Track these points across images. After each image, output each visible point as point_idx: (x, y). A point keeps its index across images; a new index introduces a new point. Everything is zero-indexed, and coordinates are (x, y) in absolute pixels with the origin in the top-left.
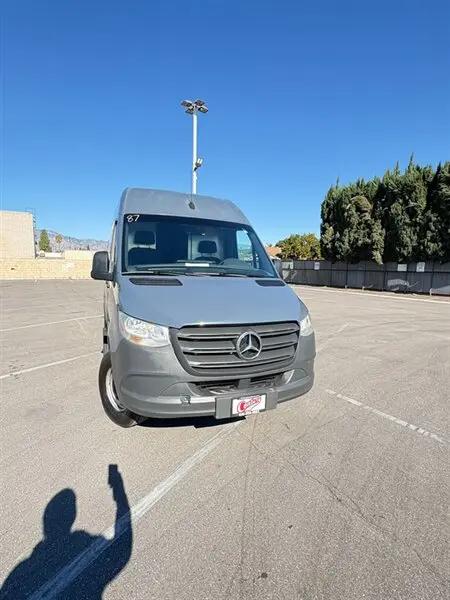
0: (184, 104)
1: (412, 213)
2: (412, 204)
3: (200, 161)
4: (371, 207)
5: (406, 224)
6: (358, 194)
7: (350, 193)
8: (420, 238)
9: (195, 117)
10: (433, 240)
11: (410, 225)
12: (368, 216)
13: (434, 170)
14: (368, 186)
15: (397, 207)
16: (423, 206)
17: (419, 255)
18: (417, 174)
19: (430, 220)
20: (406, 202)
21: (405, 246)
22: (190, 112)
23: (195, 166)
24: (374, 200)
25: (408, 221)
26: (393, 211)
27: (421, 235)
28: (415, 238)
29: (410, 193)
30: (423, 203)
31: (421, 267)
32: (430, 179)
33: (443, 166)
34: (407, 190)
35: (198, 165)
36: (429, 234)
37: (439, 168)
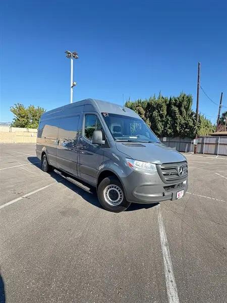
0: (66, 52)
1: (161, 116)
2: (161, 112)
3: (75, 83)
4: (144, 112)
5: (159, 120)
6: (139, 106)
7: (135, 105)
8: (164, 127)
9: (72, 60)
10: (169, 128)
11: (161, 121)
12: (143, 116)
13: (169, 99)
14: (143, 103)
15: (155, 113)
16: (166, 114)
17: (164, 134)
18: (163, 100)
19: (168, 120)
20: (159, 112)
21: (159, 130)
22: (69, 57)
23: (72, 85)
24: (146, 109)
25: (160, 119)
26: (154, 115)
27: (165, 126)
28: (163, 127)
29: (160, 107)
30: (165, 112)
31: (165, 139)
32: (168, 103)
33: (172, 98)
34: (159, 107)
35: (74, 85)
36: (168, 125)
37: (171, 98)
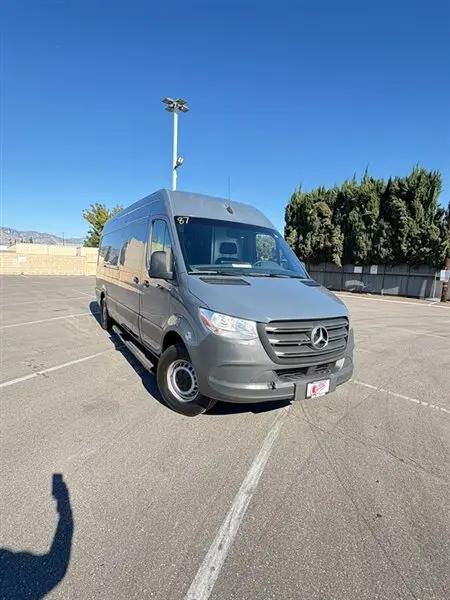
0: (165, 101)
1: (367, 220)
2: (367, 212)
3: (181, 160)
4: (331, 213)
5: (362, 230)
6: (319, 200)
7: (312, 199)
8: (374, 243)
9: (176, 116)
10: (385, 246)
11: (365, 231)
12: (328, 222)
13: (386, 184)
14: (328, 193)
15: (354, 215)
16: (377, 215)
17: (373, 259)
18: (372, 186)
19: (383, 228)
20: (362, 211)
21: (360, 249)
22: (171, 110)
23: (175, 164)
24: (334, 207)
25: (364, 227)
26: (350, 217)
27: (375, 241)
28: (370, 243)
29: (366, 202)
30: (376, 212)
31: (374, 270)
32: (383, 191)
33: (393, 180)
34: (363, 200)
35: (179, 164)
36: (382, 240)
37: (390, 181)
